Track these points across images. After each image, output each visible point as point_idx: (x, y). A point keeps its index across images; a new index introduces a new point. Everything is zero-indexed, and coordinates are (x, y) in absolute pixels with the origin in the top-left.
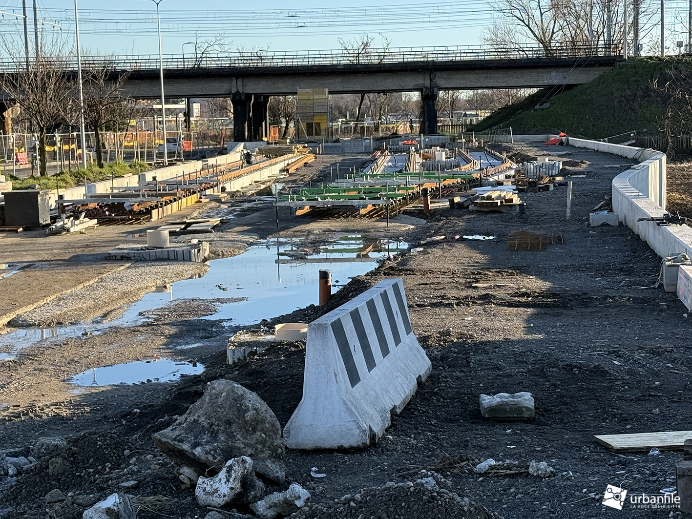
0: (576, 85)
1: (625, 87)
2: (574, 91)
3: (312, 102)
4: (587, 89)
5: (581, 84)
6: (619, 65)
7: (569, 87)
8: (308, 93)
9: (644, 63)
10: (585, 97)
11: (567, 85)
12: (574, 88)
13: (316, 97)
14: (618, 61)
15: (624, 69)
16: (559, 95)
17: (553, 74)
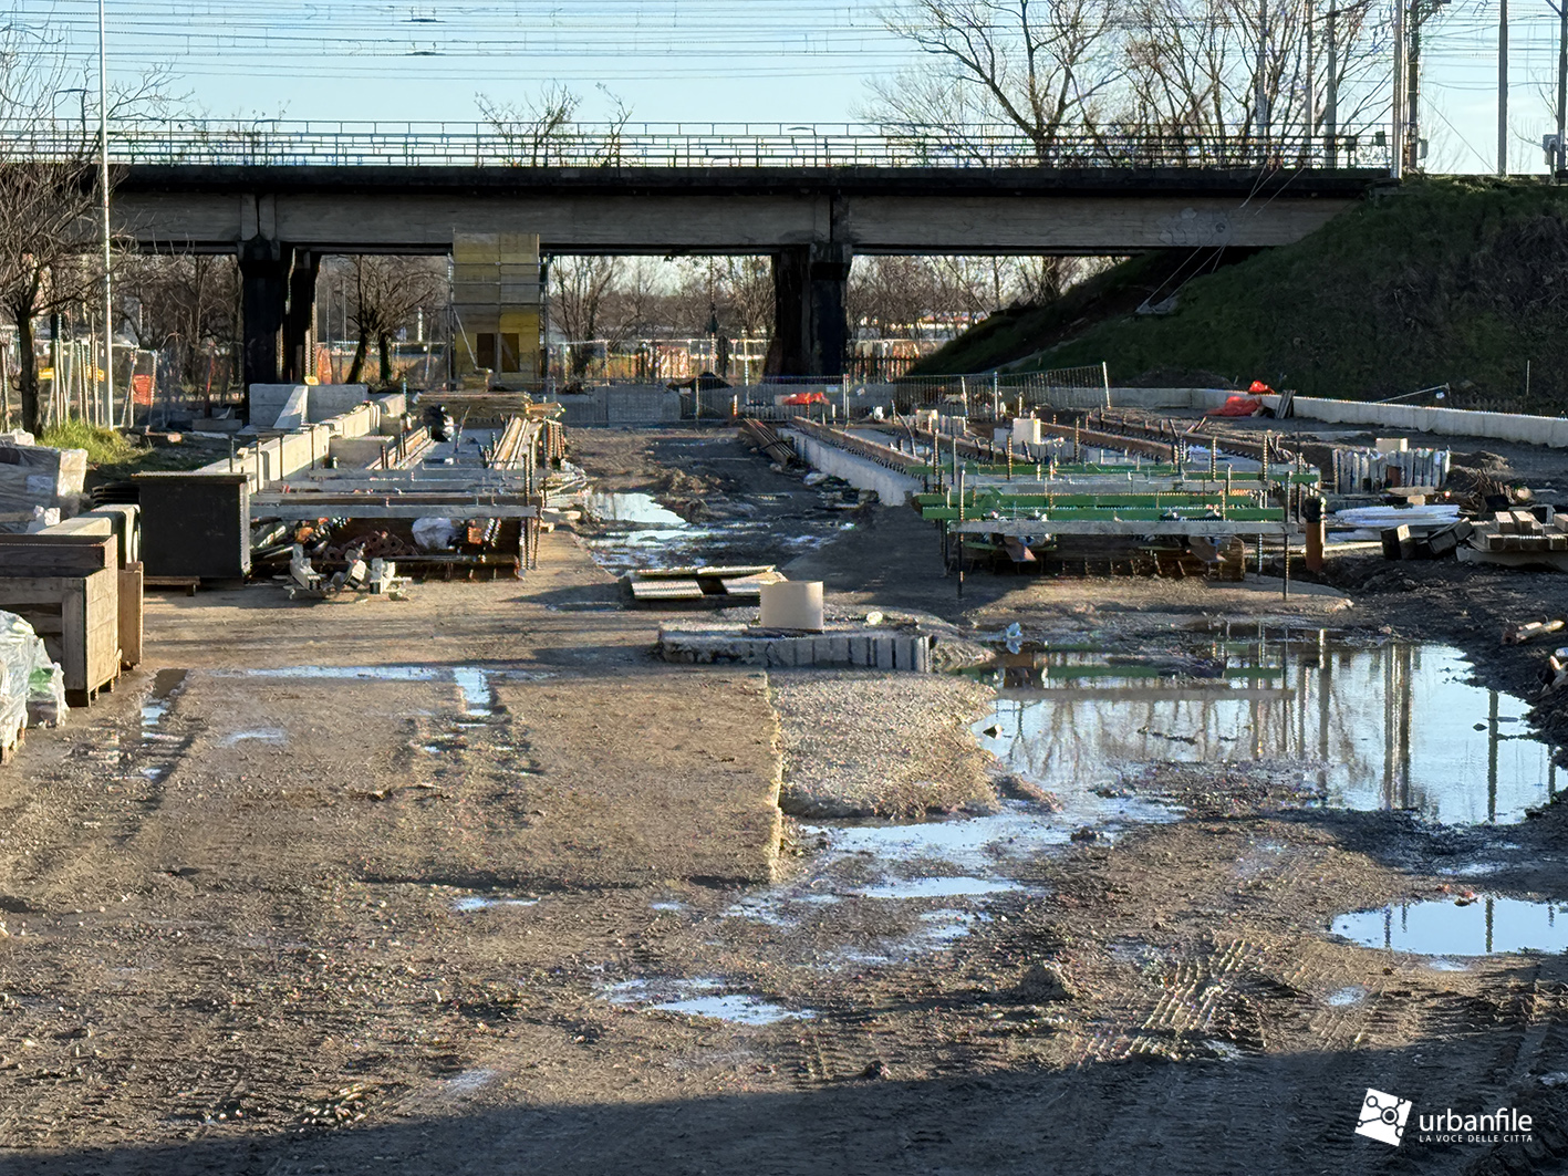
0: (1256, 250)
1: (1403, 257)
2: (1251, 267)
3: (494, 273)
4: (1291, 263)
5: (1271, 248)
6: (1382, 196)
7: (1236, 255)
8: (484, 246)
9: (1454, 193)
10: (1287, 286)
11: (1229, 249)
12: (1251, 258)
13: (509, 259)
14: (1379, 186)
15: (1395, 210)
16: (1206, 276)
17: (1188, 215)
